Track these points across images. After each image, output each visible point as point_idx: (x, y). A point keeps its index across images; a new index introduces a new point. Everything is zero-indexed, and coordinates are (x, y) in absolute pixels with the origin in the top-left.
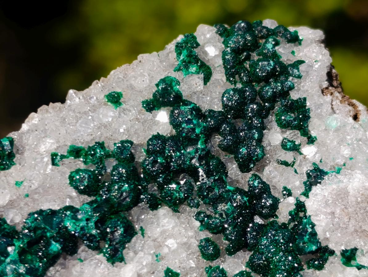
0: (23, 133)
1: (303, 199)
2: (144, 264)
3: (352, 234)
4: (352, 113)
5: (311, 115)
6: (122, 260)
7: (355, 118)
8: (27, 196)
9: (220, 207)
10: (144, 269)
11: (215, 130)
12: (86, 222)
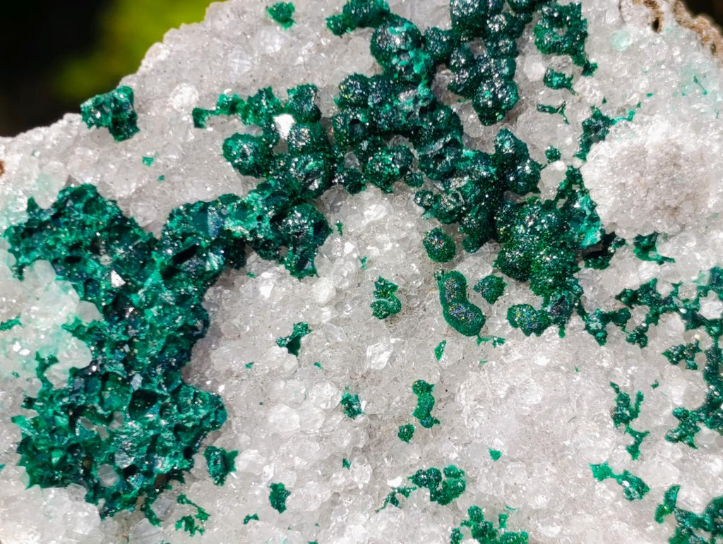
0: (144, 76)
1: (577, 163)
2: (345, 274)
3: (651, 213)
4: (651, 19)
5: (590, 30)
6: (313, 272)
7: (656, 25)
8: (162, 178)
9: (453, 184)
10: (345, 282)
11: (443, 60)
12: (257, 222)
